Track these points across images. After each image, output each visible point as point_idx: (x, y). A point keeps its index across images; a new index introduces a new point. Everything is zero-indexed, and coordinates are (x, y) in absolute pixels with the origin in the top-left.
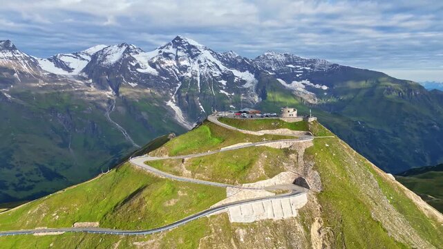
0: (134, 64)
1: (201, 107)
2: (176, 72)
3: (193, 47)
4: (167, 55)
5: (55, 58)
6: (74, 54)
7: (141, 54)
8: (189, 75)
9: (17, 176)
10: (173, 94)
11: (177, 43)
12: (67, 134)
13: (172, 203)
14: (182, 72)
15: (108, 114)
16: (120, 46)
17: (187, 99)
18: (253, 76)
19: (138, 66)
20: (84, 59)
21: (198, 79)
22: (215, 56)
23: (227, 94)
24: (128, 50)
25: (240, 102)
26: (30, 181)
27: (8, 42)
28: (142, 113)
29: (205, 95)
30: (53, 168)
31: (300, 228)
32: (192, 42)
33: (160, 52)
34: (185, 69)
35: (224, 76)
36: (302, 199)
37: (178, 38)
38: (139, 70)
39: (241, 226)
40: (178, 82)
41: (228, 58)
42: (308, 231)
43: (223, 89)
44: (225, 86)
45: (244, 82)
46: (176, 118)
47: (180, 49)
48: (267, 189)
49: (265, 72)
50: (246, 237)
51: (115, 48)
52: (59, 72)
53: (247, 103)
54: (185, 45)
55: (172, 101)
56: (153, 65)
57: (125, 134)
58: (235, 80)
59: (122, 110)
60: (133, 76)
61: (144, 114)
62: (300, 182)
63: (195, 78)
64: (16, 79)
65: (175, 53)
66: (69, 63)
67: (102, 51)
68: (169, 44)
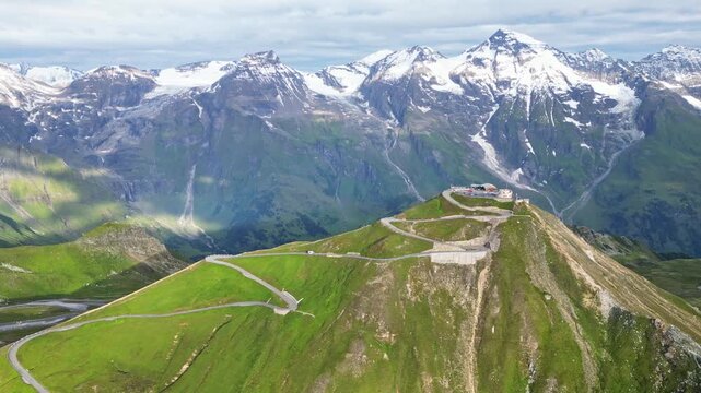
0: (427, 79)
1: (529, 145)
2: (491, 89)
3: (525, 46)
4: (478, 62)
5: (324, 72)
6: (348, 65)
7: (441, 61)
8: (513, 92)
9: (277, 226)
10: (484, 123)
11: (498, 40)
12: (334, 177)
13: (400, 247)
14: (502, 87)
15: (386, 153)
16: (411, 52)
17: (506, 132)
18: (632, 92)
19: (433, 81)
20: (360, 72)
21: (528, 99)
22: (563, 58)
23: (577, 124)
24: (421, 57)
25: (600, 138)
26: (291, 234)
27: (271, 54)
28: (434, 152)
29: (536, 125)
30: (316, 220)
31: (474, 271)
32: (523, 38)
33: (469, 57)
34: (506, 84)
35: (575, 93)
36: (482, 255)
37: (500, 33)
38: (434, 87)
39: (438, 264)
40: (493, 104)
41: (587, 61)
42: (478, 273)
43: (569, 115)
44: (574, 110)
45: (612, 103)
46: (486, 161)
47: (501, 51)
48: (462, 247)
49: (656, 85)
50: (439, 271)
51: (403, 54)
52: (329, 91)
53: (615, 141)
54: (510, 44)
55: (481, 134)
56: (456, 79)
57: (407, 181)
58: (596, 99)
59: (406, 147)
60: (425, 96)
61: (437, 155)
62: (487, 245)
63: (522, 97)
64: (279, 102)
65: (492, 57)
66: (341, 79)
67: (385, 60)
68: (485, 43)
